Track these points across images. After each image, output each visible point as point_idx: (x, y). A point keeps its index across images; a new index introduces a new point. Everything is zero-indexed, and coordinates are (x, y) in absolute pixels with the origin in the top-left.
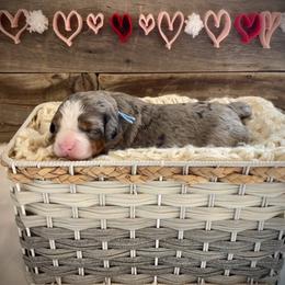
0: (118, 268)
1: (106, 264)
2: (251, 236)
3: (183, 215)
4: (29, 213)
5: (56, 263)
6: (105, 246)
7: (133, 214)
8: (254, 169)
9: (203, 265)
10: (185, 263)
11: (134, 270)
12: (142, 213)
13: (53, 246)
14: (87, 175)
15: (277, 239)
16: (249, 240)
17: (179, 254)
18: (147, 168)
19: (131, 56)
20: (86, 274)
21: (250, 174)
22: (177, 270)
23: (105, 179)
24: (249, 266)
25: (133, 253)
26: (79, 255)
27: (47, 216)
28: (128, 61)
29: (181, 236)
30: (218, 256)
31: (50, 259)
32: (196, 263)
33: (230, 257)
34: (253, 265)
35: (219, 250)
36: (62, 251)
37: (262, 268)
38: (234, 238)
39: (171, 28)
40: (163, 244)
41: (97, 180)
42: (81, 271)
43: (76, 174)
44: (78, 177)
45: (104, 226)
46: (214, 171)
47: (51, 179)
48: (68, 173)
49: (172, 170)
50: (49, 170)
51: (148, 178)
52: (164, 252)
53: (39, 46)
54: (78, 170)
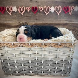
0: (26, 71)
1: (23, 70)
2: (61, 62)
3: (43, 56)
4: (2, 56)
5: (10, 69)
6: (23, 65)
7: (30, 56)
8: (61, 44)
9: (49, 70)
10: (44, 70)
11: (31, 72)
12: (32, 56)
13: (9, 65)
14: (17, 45)
15: (68, 63)
16: (61, 63)
17: (43, 67)
18: (33, 43)
19: (37, 18)
20: (18, 73)
21: (60, 45)
22: (42, 72)
23: (22, 47)
24: (62, 71)
25: (30, 67)
26: (16, 67)
27: (7, 57)
28: (36, 19)
29: (43, 62)
30: (53, 68)
31: (8, 68)
32: (47, 70)
33: (56, 68)
34: (63, 70)
35: (53, 66)
36: (12, 66)
37: (65, 71)
38: (57, 63)
39: (47, 10)
40: (38, 64)
41: (20, 47)
42: (17, 72)
43: (14, 45)
44: (14, 46)
45: (22, 59)
46: (50, 44)
47: (7, 46)
48: (12, 45)
49: (40, 44)
50: (7, 44)
51: (33, 46)
52: (39, 67)
53: (15, 15)
54: (15, 44)
